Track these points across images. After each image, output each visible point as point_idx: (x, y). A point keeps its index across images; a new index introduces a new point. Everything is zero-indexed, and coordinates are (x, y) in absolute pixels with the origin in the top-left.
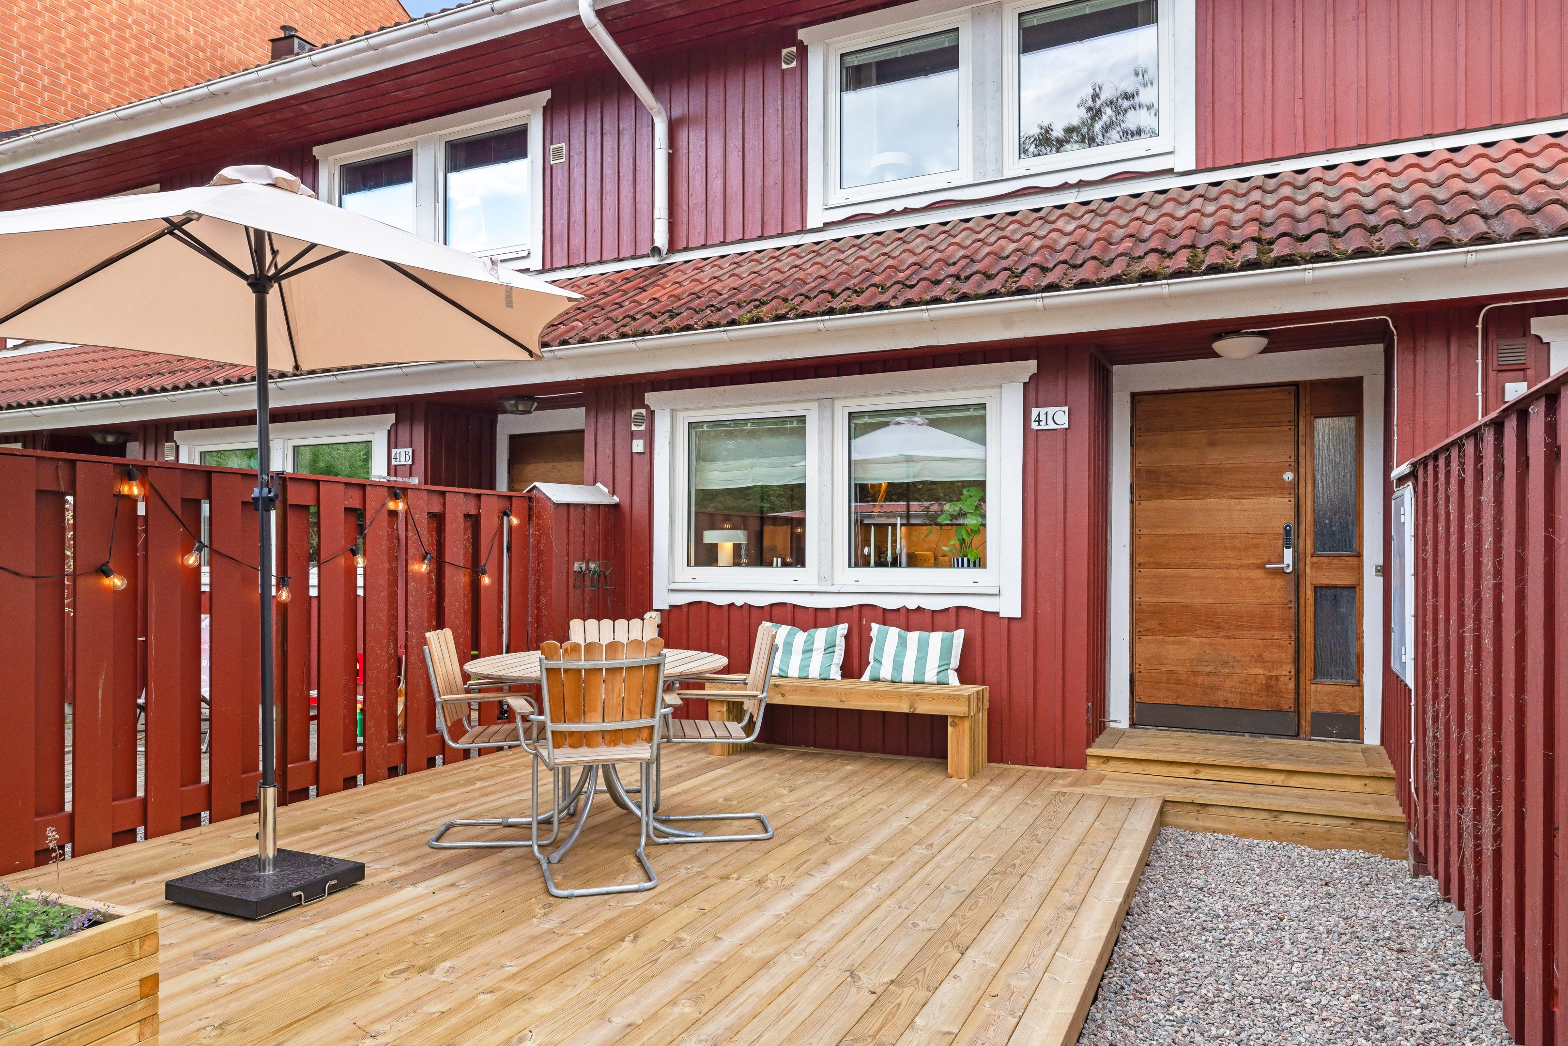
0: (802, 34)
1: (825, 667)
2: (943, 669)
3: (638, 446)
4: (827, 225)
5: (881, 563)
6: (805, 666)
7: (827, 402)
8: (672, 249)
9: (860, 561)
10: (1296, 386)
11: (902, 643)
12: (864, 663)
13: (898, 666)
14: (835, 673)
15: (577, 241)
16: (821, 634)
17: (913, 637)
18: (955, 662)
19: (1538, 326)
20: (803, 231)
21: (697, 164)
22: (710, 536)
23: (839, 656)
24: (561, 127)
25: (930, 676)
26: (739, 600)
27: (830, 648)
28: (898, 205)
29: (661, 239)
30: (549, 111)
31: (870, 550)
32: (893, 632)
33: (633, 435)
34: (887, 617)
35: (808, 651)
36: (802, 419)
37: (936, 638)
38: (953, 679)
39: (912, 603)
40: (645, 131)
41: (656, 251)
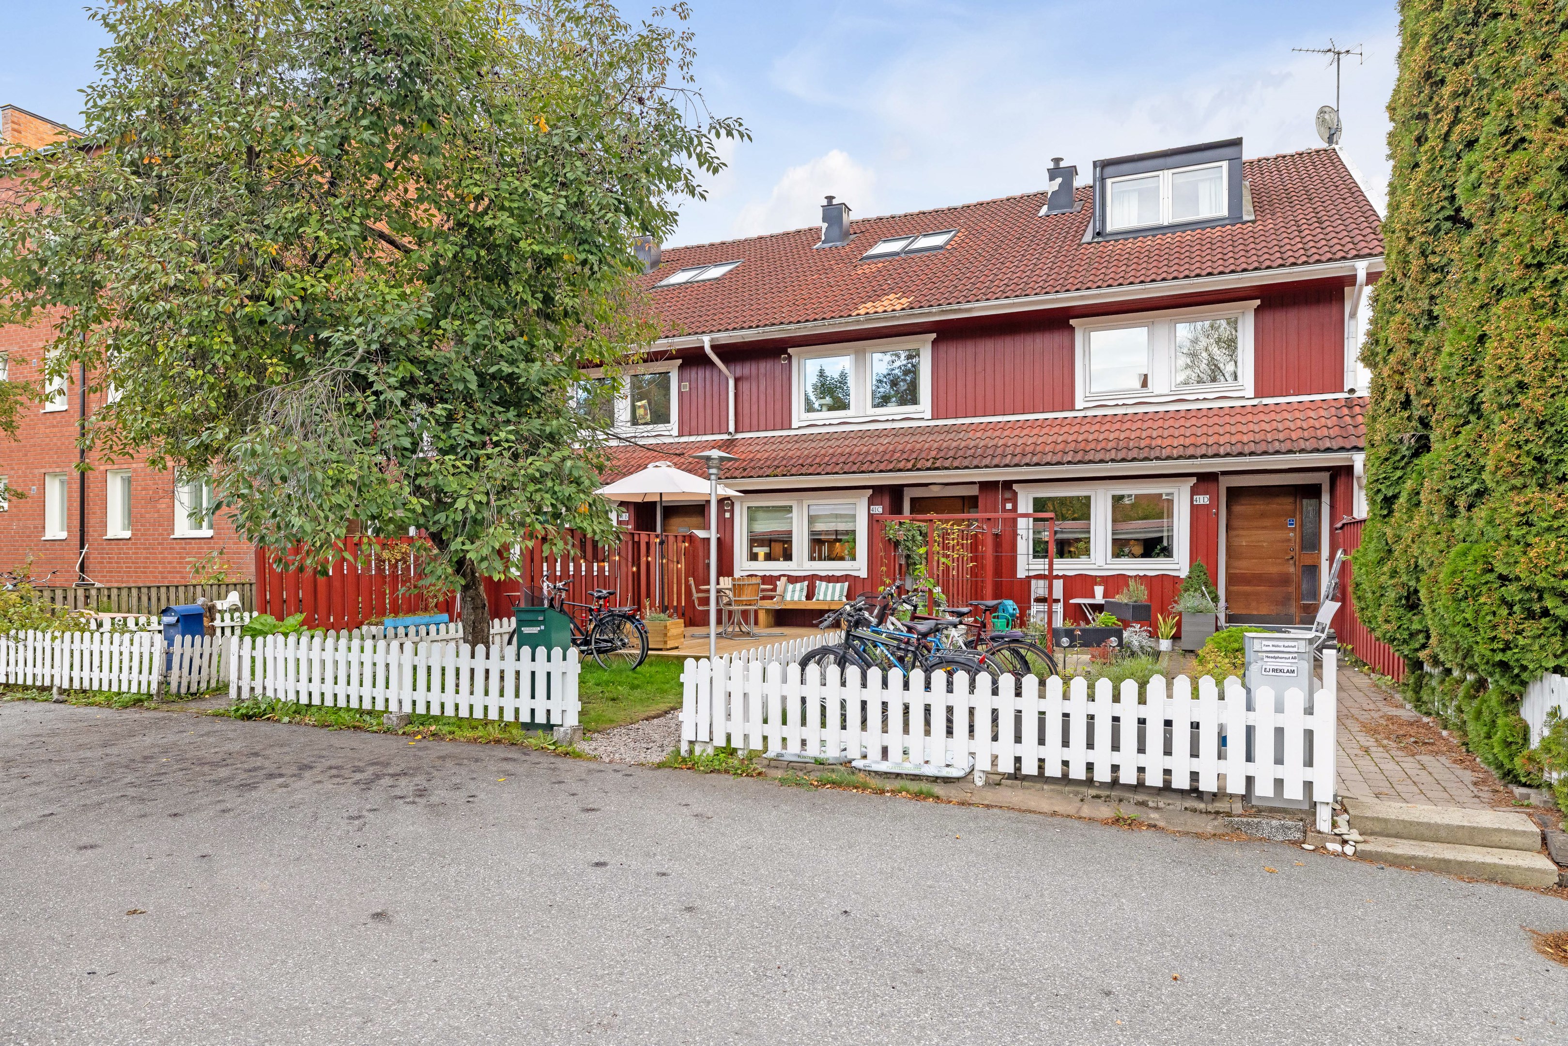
0: (790, 350)
1: (800, 596)
2: (841, 595)
3: (727, 515)
4: (800, 428)
5: (820, 559)
6: (792, 596)
7: (800, 501)
8: (736, 431)
9: (812, 559)
10: (963, 498)
11: (827, 588)
12: (813, 595)
13: (825, 595)
14: (804, 599)
15: (694, 423)
16: (798, 585)
17: (831, 585)
18: (845, 593)
19: (1015, 487)
20: (790, 428)
21: (746, 397)
22: (755, 550)
23: (805, 593)
24: (686, 374)
25: (836, 598)
26: (768, 574)
27: (801, 590)
28: (827, 422)
29: (732, 428)
30: (681, 367)
31: (816, 555)
32: (824, 584)
33: (725, 511)
34: (822, 578)
35: (794, 591)
36: (791, 507)
37: (838, 585)
38: (844, 599)
39: (830, 574)
40: (723, 382)
41: (730, 433)
